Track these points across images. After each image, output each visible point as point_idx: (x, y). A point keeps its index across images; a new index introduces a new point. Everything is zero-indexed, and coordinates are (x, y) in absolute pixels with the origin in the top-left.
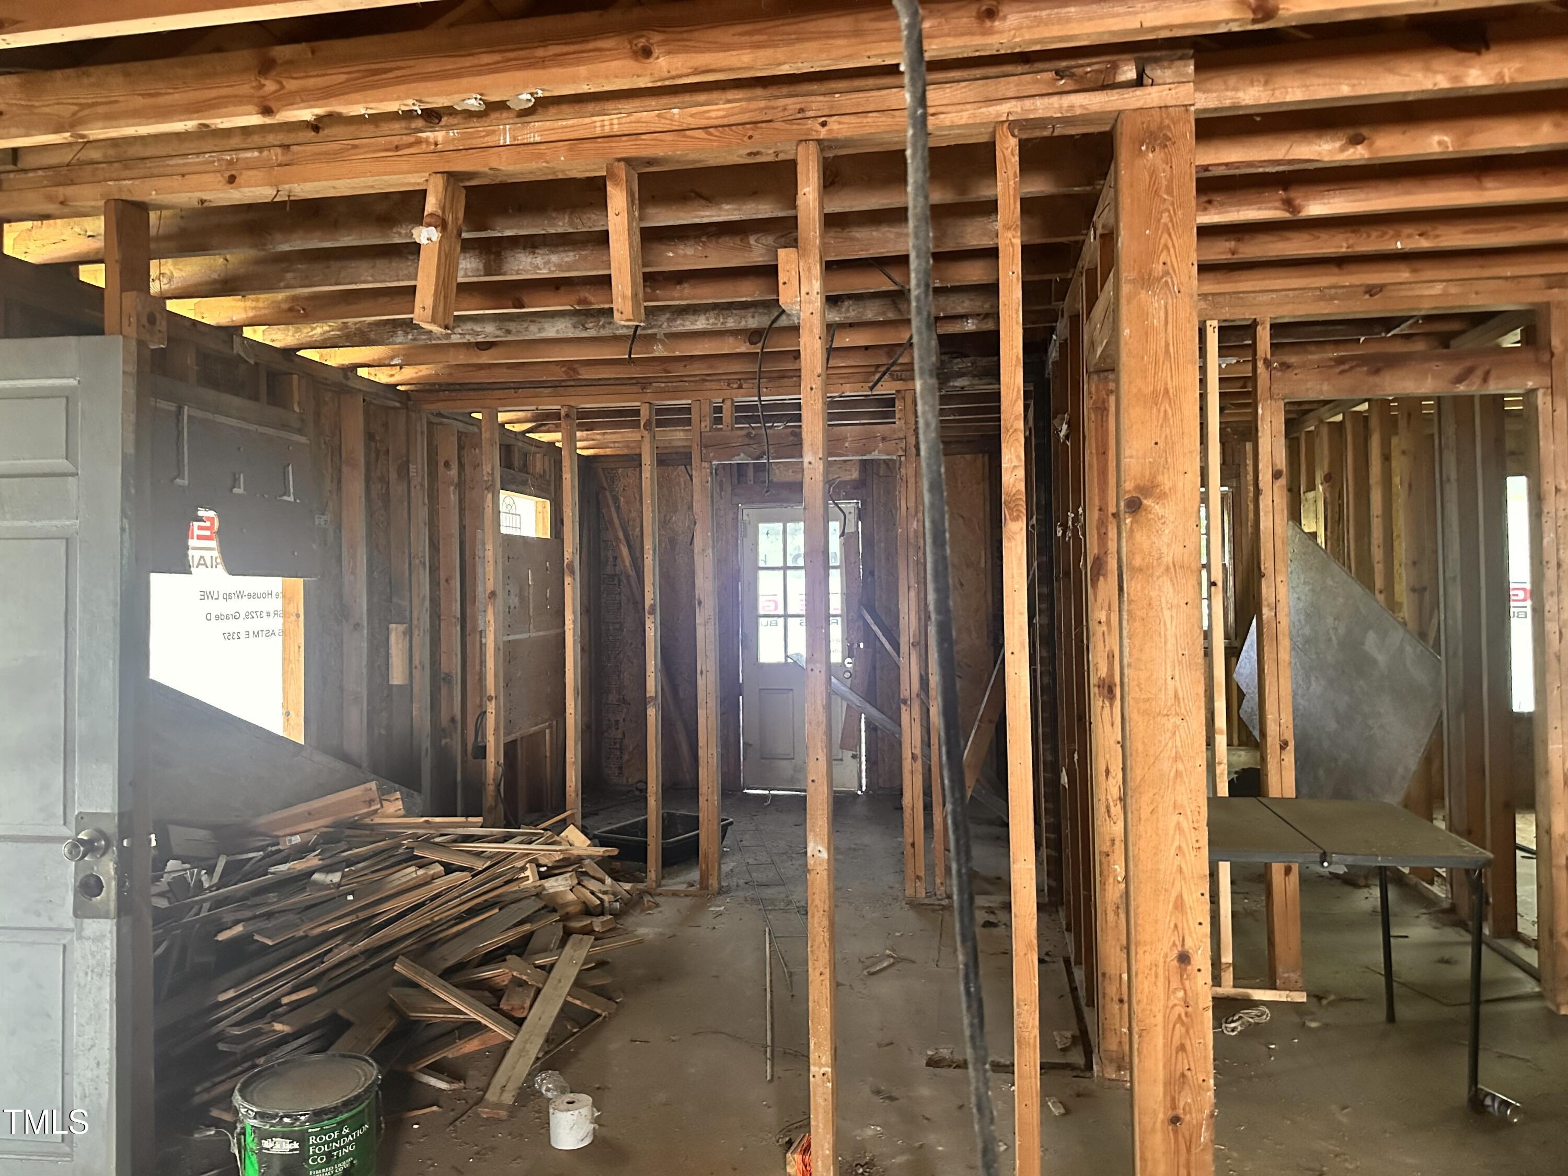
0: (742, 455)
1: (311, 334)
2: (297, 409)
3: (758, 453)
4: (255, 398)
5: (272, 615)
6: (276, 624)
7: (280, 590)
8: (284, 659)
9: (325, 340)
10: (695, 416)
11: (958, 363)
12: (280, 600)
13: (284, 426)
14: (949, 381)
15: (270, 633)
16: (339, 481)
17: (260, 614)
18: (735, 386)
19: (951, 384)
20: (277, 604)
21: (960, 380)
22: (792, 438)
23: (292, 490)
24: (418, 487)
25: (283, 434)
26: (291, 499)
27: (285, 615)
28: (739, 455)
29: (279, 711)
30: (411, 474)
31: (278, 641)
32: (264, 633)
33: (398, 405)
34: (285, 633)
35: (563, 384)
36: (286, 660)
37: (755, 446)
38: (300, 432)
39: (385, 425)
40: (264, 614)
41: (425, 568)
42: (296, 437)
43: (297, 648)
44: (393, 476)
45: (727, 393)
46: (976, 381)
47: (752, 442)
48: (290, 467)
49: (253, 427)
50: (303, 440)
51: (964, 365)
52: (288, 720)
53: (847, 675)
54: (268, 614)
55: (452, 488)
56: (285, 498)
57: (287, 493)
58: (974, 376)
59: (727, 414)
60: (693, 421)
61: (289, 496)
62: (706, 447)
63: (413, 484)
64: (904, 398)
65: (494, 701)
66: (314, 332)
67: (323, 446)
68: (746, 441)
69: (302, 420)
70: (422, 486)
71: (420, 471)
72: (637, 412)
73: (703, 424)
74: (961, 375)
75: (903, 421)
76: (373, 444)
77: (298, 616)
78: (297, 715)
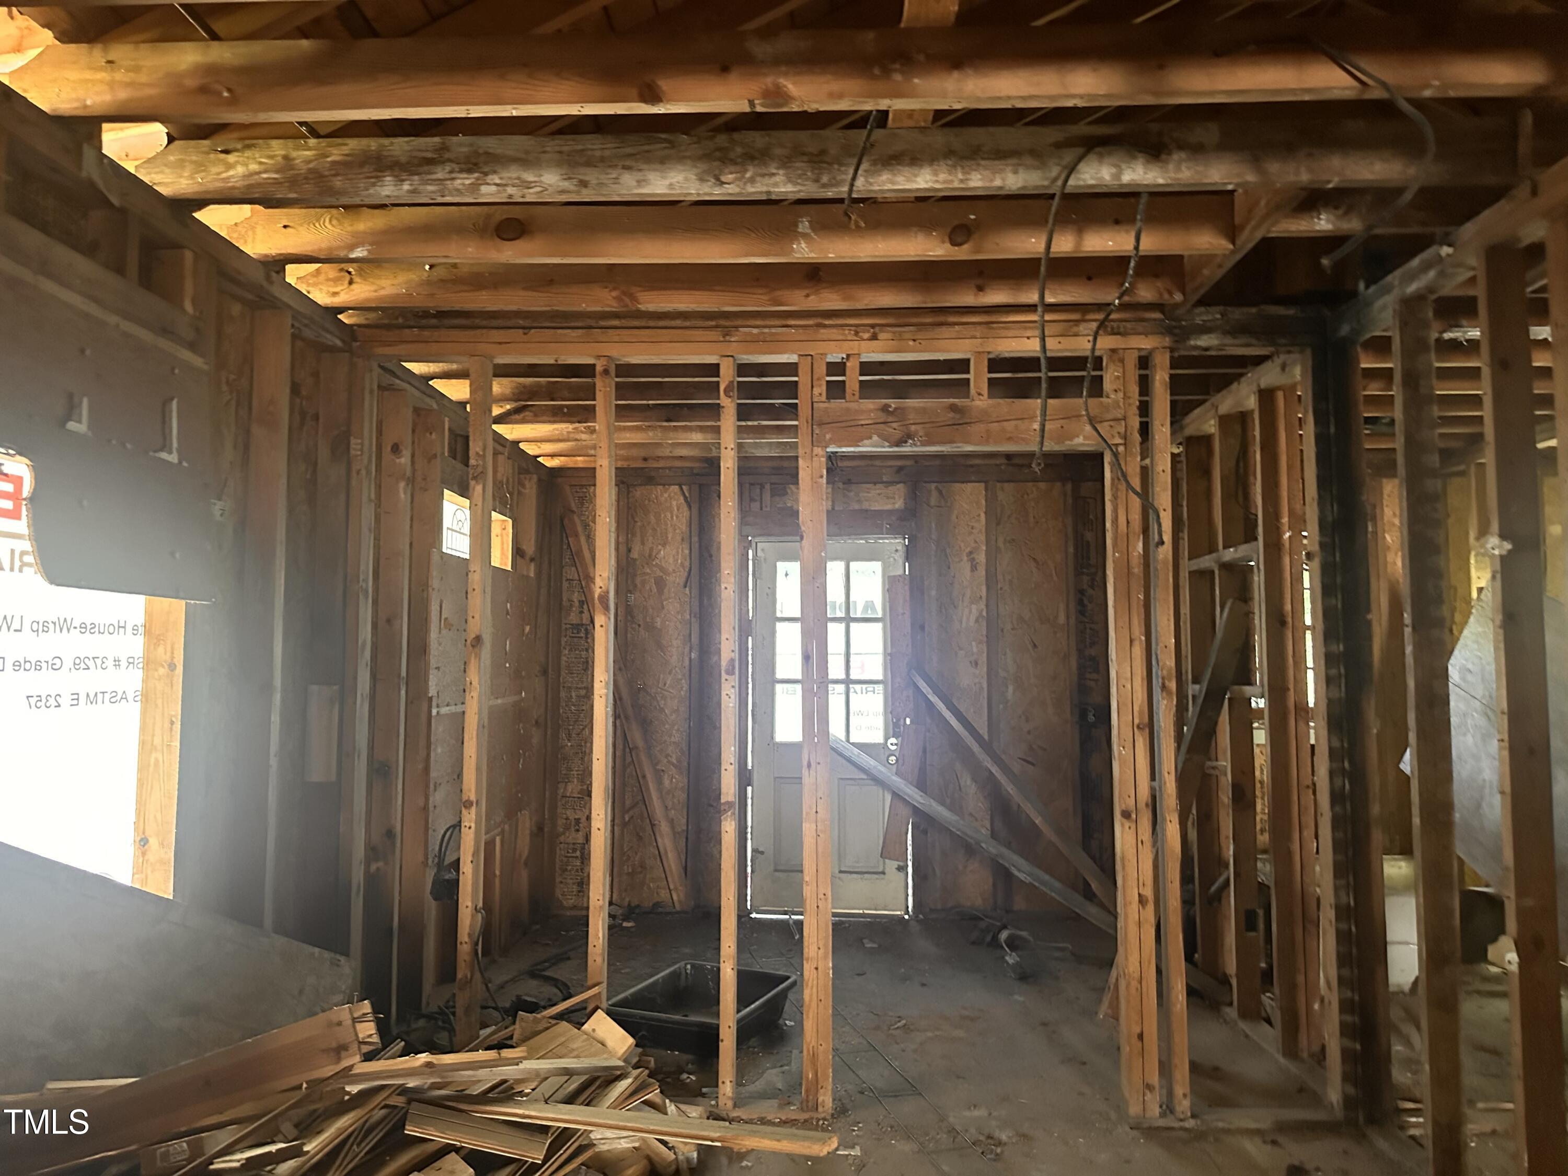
0: (875, 438)
1: (224, 175)
2: (188, 307)
3: (898, 434)
4: (119, 269)
5: (124, 664)
6: (132, 680)
7: (140, 619)
8: (142, 743)
9: (250, 186)
10: (802, 379)
11: (1200, 314)
12: (140, 640)
13: (165, 331)
14: (1188, 339)
15: (116, 698)
16: (247, 447)
17: (100, 662)
18: (866, 336)
19: (1192, 343)
20: (135, 646)
21: (1205, 337)
22: (951, 415)
23: (175, 444)
24: (363, 472)
25: (164, 343)
26: (173, 458)
27: (149, 664)
28: (870, 438)
29: (128, 835)
30: (353, 452)
31: (133, 710)
32: (107, 696)
33: (339, 343)
34: (146, 697)
35: (602, 323)
36: (146, 747)
37: (895, 425)
38: (192, 346)
39: (316, 375)
40: (110, 663)
41: (367, 598)
42: (187, 355)
43: (167, 725)
44: (324, 453)
45: (853, 347)
46: (1229, 340)
47: (890, 419)
48: (174, 404)
49: (113, 319)
50: (198, 361)
51: (1210, 317)
52: (144, 854)
53: (893, 759)
54: (117, 663)
55: (402, 485)
56: (164, 455)
57: (165, 446)
58: (1226, 333)
59: (853, 378)
60: (801, 387)
61: (170, 452)
62: (821, 424)
63: (355, 468)
64: (1122, 361)
65: (473, 809)
66: (231, 173)
67: (225, 388)
68: (882, 417)
69: (198, 330)
70: (368, 472)
71: (366, 448)
72: (714, 369)
73: (816, 391)
74: (1206, 330)
75: (1121, 395)
76: (298, 401)
77: (172, 667)
78: (162, 844)
